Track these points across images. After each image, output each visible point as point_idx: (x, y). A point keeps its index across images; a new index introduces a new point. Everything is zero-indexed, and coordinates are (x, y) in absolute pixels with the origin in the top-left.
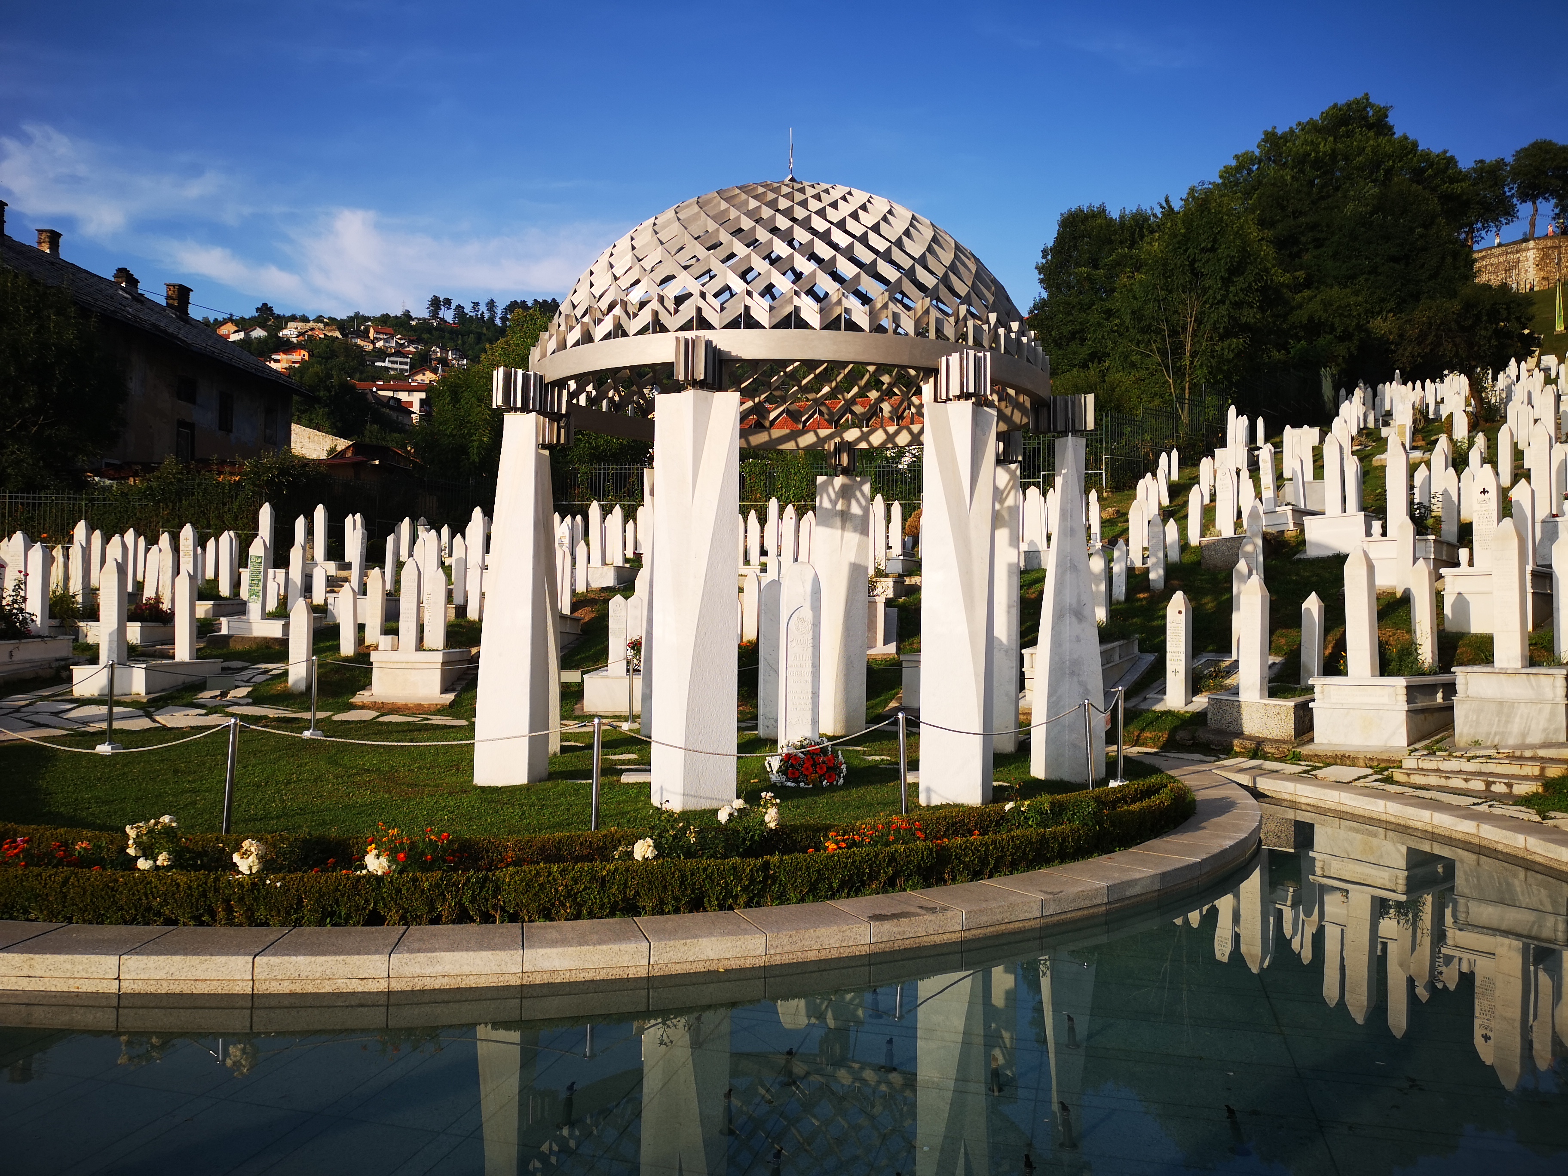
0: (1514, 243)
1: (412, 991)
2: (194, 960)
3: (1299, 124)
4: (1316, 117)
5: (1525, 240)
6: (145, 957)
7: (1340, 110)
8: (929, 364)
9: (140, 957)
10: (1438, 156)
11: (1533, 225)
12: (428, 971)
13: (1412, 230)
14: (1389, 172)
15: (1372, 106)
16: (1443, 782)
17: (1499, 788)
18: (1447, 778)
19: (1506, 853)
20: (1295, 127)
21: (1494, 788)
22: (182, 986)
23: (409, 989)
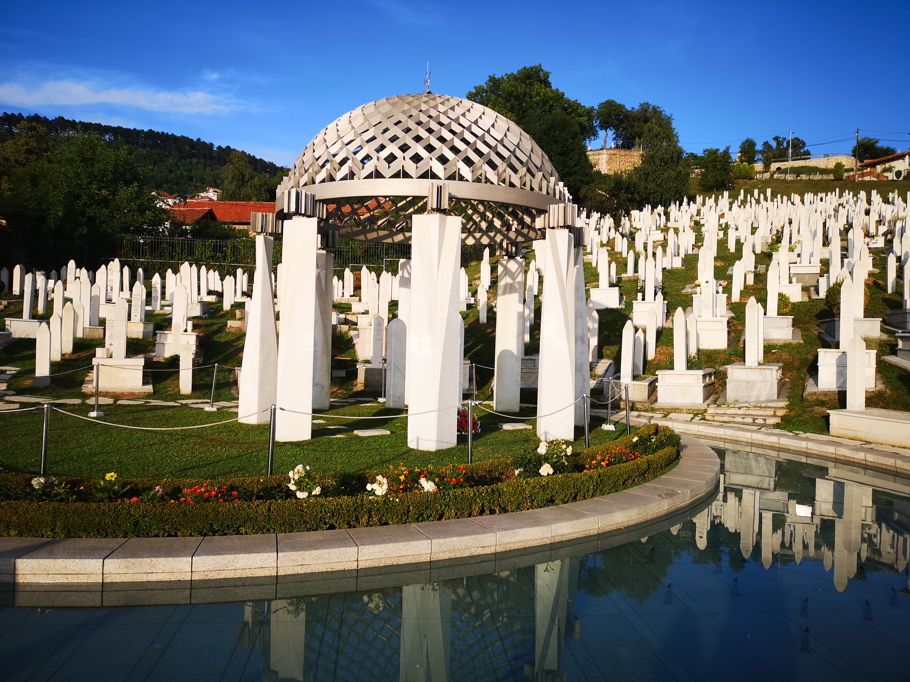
0: (597, 150)
1: (506, 551)
2: (400, 545)
3: (506, 75)
4: (515, 73)
5: (602, 149)
6: (373, 546)
7: (528, 70)
8: (543, 208)
9: (370, 547)
10: (573, 102)
11: (605, 142)
12: (513, 540)
13: (567, 140)
14: (551, 107)
15: (543, 71)
16: (731, 419)
17: (760, 421)
18: (733, 417)
19: (795, 451)
20: (504, 76)
21: (757, 421)
22: (393, 560)
23: (504, 550)
